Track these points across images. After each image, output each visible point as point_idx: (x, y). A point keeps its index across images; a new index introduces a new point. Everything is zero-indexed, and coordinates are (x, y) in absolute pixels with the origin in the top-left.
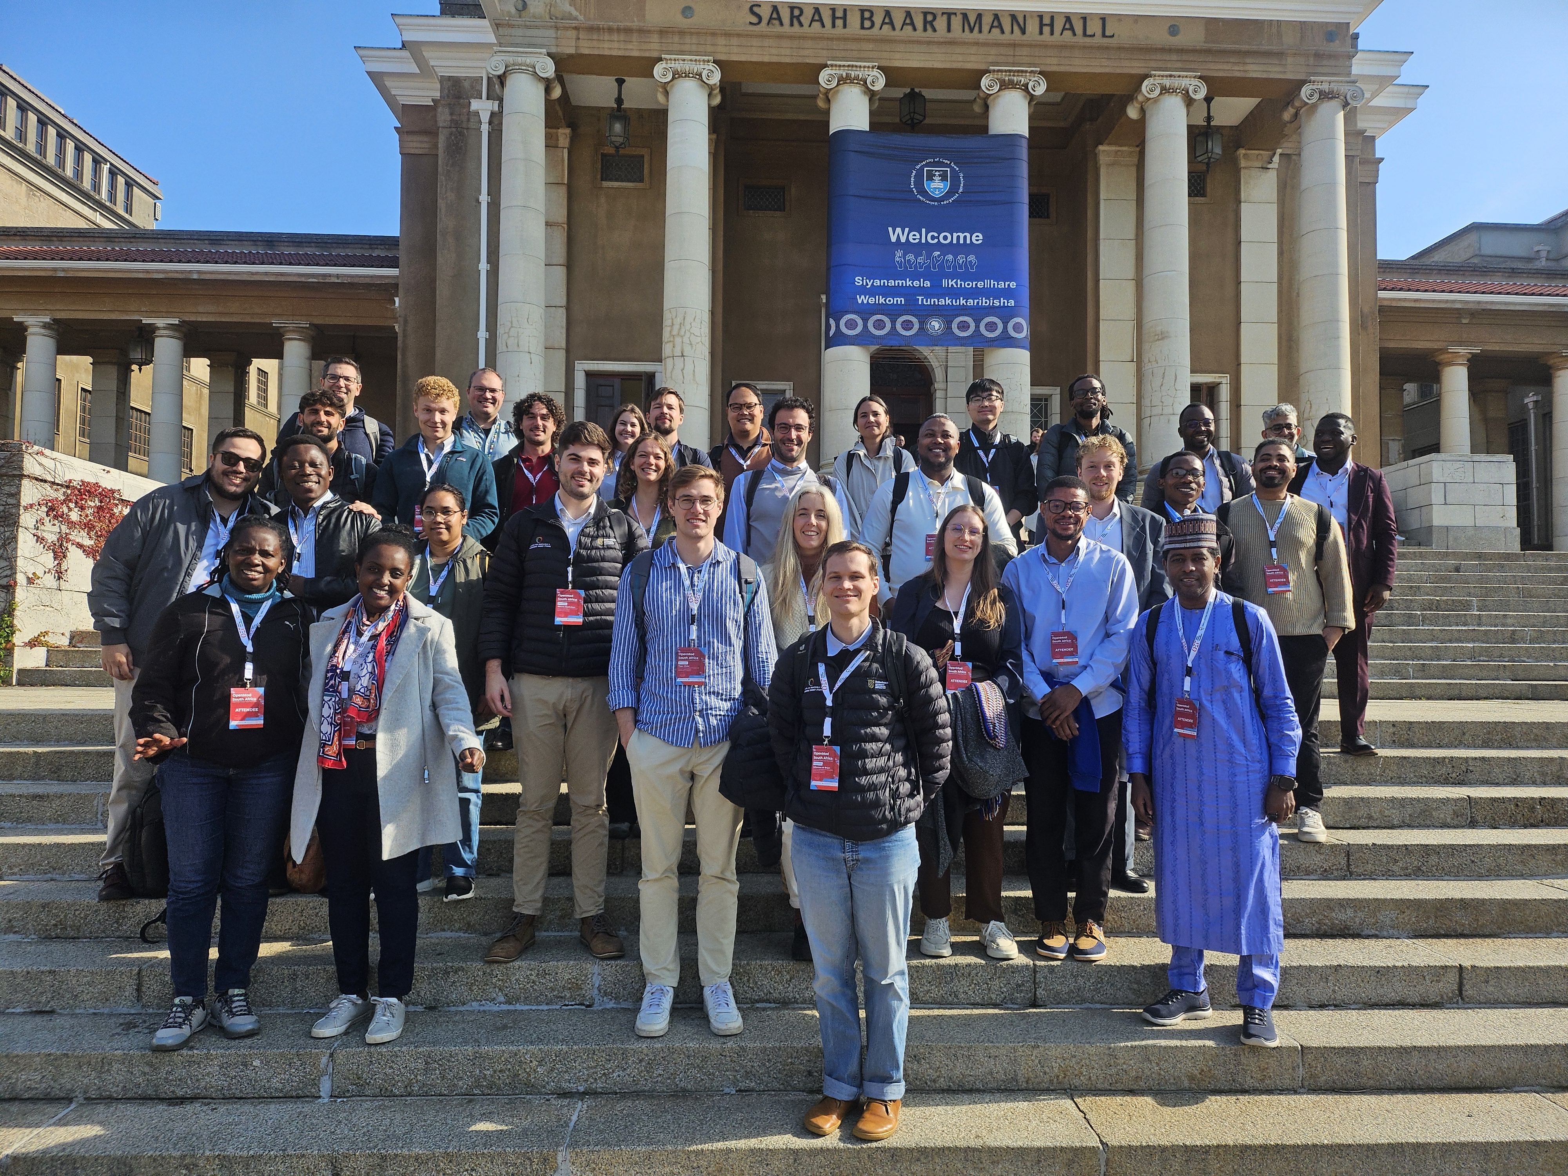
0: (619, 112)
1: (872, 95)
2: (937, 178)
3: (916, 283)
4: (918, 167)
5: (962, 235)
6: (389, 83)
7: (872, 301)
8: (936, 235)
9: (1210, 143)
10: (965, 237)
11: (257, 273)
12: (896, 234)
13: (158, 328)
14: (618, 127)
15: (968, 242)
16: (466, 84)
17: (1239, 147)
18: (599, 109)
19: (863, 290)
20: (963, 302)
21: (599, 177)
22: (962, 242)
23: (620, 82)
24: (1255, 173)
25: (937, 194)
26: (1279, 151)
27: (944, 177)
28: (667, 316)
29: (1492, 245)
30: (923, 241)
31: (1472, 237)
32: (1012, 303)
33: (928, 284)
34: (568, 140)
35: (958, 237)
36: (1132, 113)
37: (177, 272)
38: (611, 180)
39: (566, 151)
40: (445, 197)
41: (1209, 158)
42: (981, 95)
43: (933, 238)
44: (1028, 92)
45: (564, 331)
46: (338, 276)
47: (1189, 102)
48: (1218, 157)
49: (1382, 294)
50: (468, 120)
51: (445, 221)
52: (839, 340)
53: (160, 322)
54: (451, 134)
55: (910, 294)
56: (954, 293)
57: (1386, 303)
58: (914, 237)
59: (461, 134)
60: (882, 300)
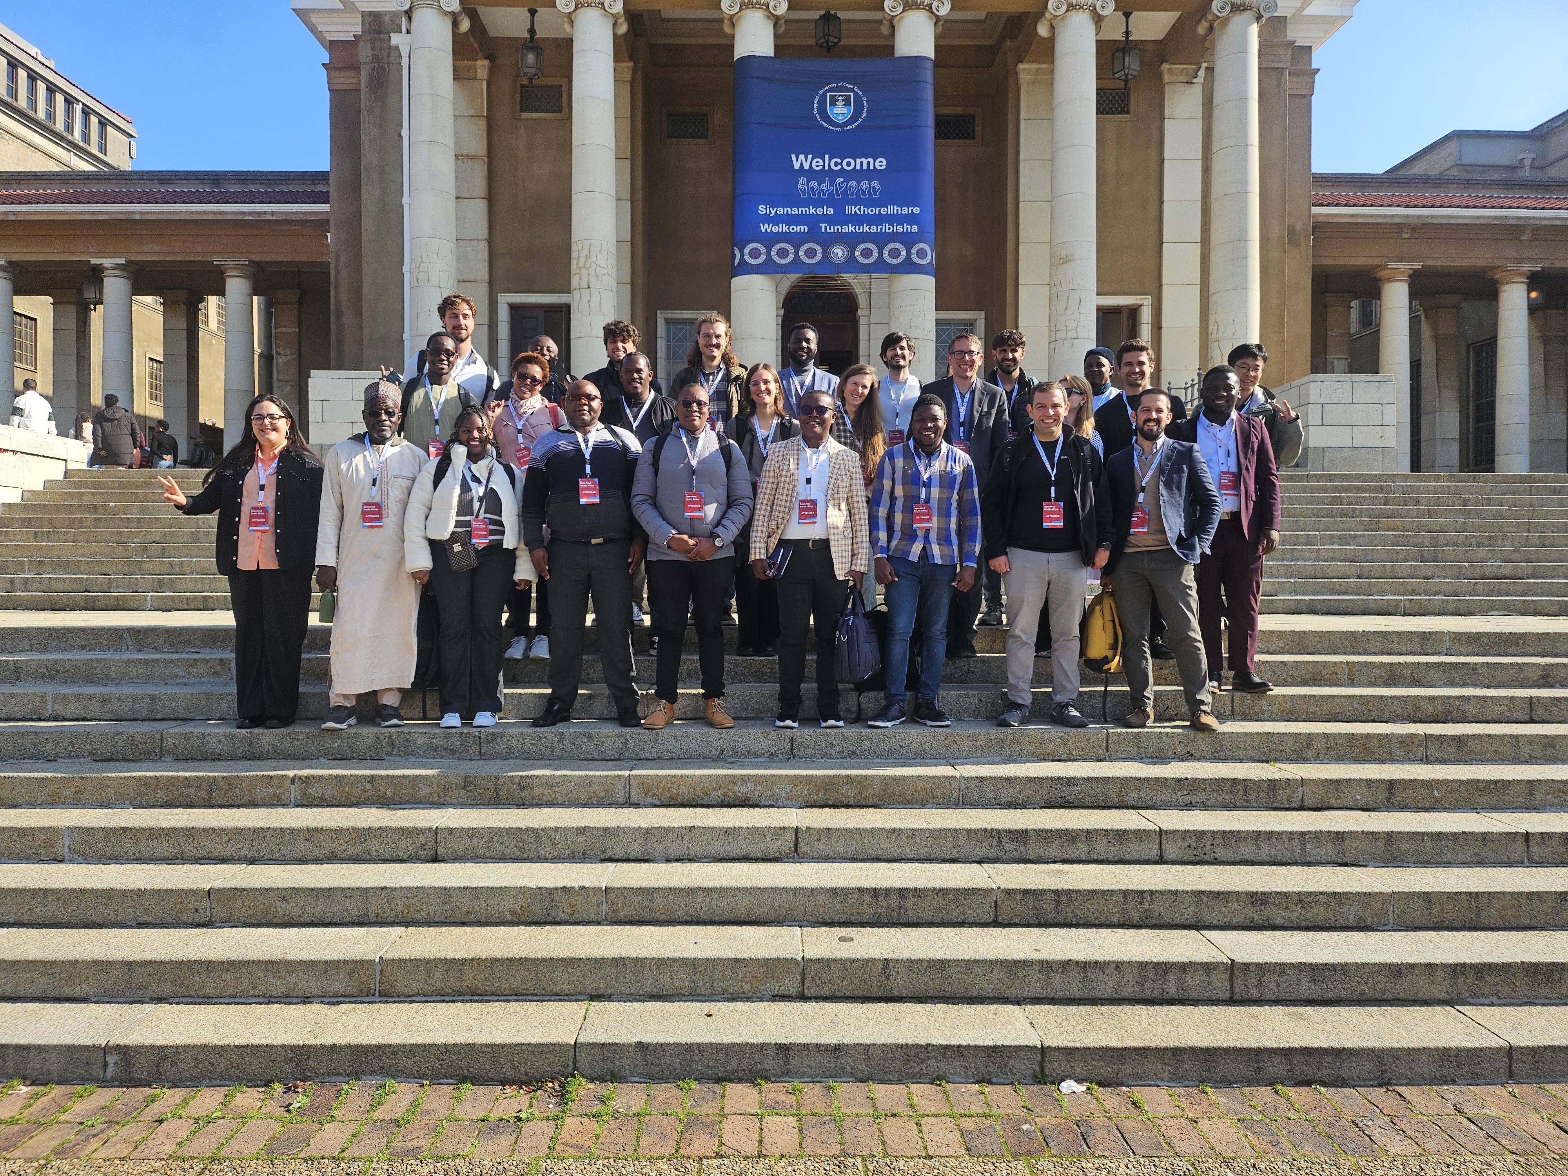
0: (532, 43)
1: (777, 21)
2: (840, 104)
3: (820, 211)
4: (821, 92)
5: (865, 161)
6: (314, 19)
7: (775, 229)
8: (839, 161)
9: (1127, 59)
10: (868, 163)
11: (196, 212)
12: (799, 161)
13: (107, 269)
14: (531, 58)
15: (872, 168)
16: (387, 19)
17: (1163, 60)
18: (516, 39)
19: (767, 219)
20: (866, 229)
21: (518, 108)
22: (865, 167)
23: (533, 12)
24: (1180, 87)
25: (840, 119)
26: (1204, 65)
27: (847, 103)
28: (574, 248)
29: (1474, 154)
30: (827, 168)
31: (1453, 146)
32: (915, 229)
33: (831, 211)
34: (486, 72)
35: (862, 163)
36: (1043, 30)
37: (120, 213)
38: (530, 111)
39: (485, 84)
40: (368, 132)
41: (1127, 75)
42: (886, 16)
43: (836, 164)
44: (933, 13)
45: (486, 264)
46: (273, 213)
47: (1098, 19)
48: (1135, 73)
49: (1315, 210)
50: (389, 55)
51: (369, 157)
52: (745, 269)
53: (107, 262)
54: (373, 69)
55: (813, 222)
56: (857, 220)
57: (1321, 219)
58: (817, 164)
59: (382, 68)
60: (785, 229)
